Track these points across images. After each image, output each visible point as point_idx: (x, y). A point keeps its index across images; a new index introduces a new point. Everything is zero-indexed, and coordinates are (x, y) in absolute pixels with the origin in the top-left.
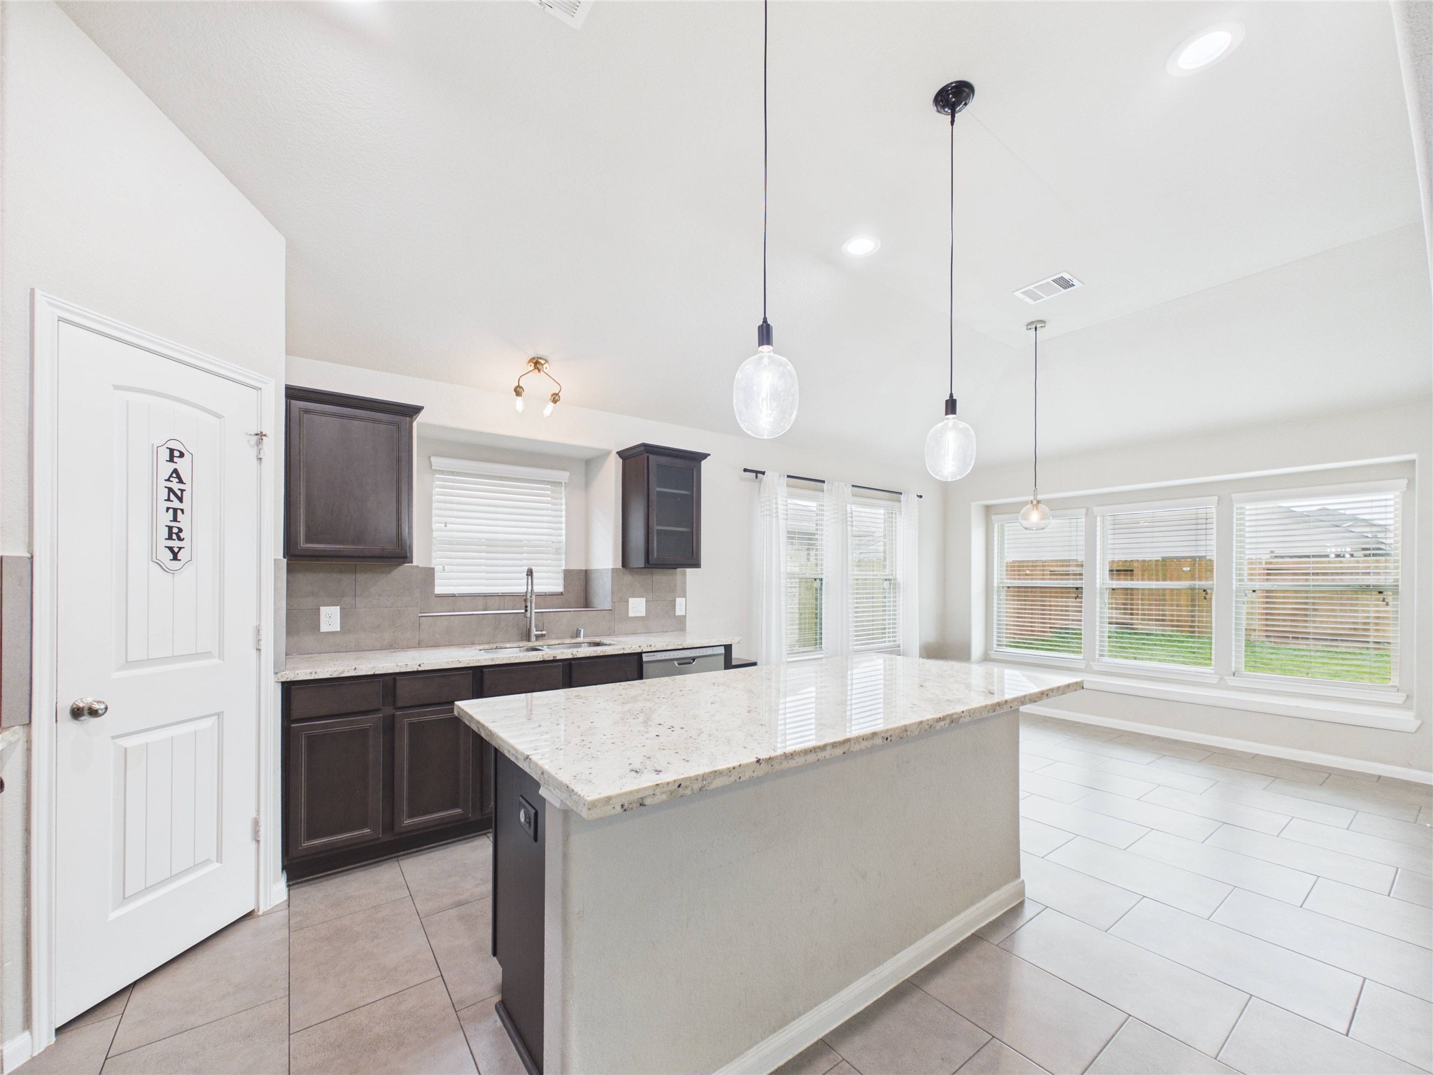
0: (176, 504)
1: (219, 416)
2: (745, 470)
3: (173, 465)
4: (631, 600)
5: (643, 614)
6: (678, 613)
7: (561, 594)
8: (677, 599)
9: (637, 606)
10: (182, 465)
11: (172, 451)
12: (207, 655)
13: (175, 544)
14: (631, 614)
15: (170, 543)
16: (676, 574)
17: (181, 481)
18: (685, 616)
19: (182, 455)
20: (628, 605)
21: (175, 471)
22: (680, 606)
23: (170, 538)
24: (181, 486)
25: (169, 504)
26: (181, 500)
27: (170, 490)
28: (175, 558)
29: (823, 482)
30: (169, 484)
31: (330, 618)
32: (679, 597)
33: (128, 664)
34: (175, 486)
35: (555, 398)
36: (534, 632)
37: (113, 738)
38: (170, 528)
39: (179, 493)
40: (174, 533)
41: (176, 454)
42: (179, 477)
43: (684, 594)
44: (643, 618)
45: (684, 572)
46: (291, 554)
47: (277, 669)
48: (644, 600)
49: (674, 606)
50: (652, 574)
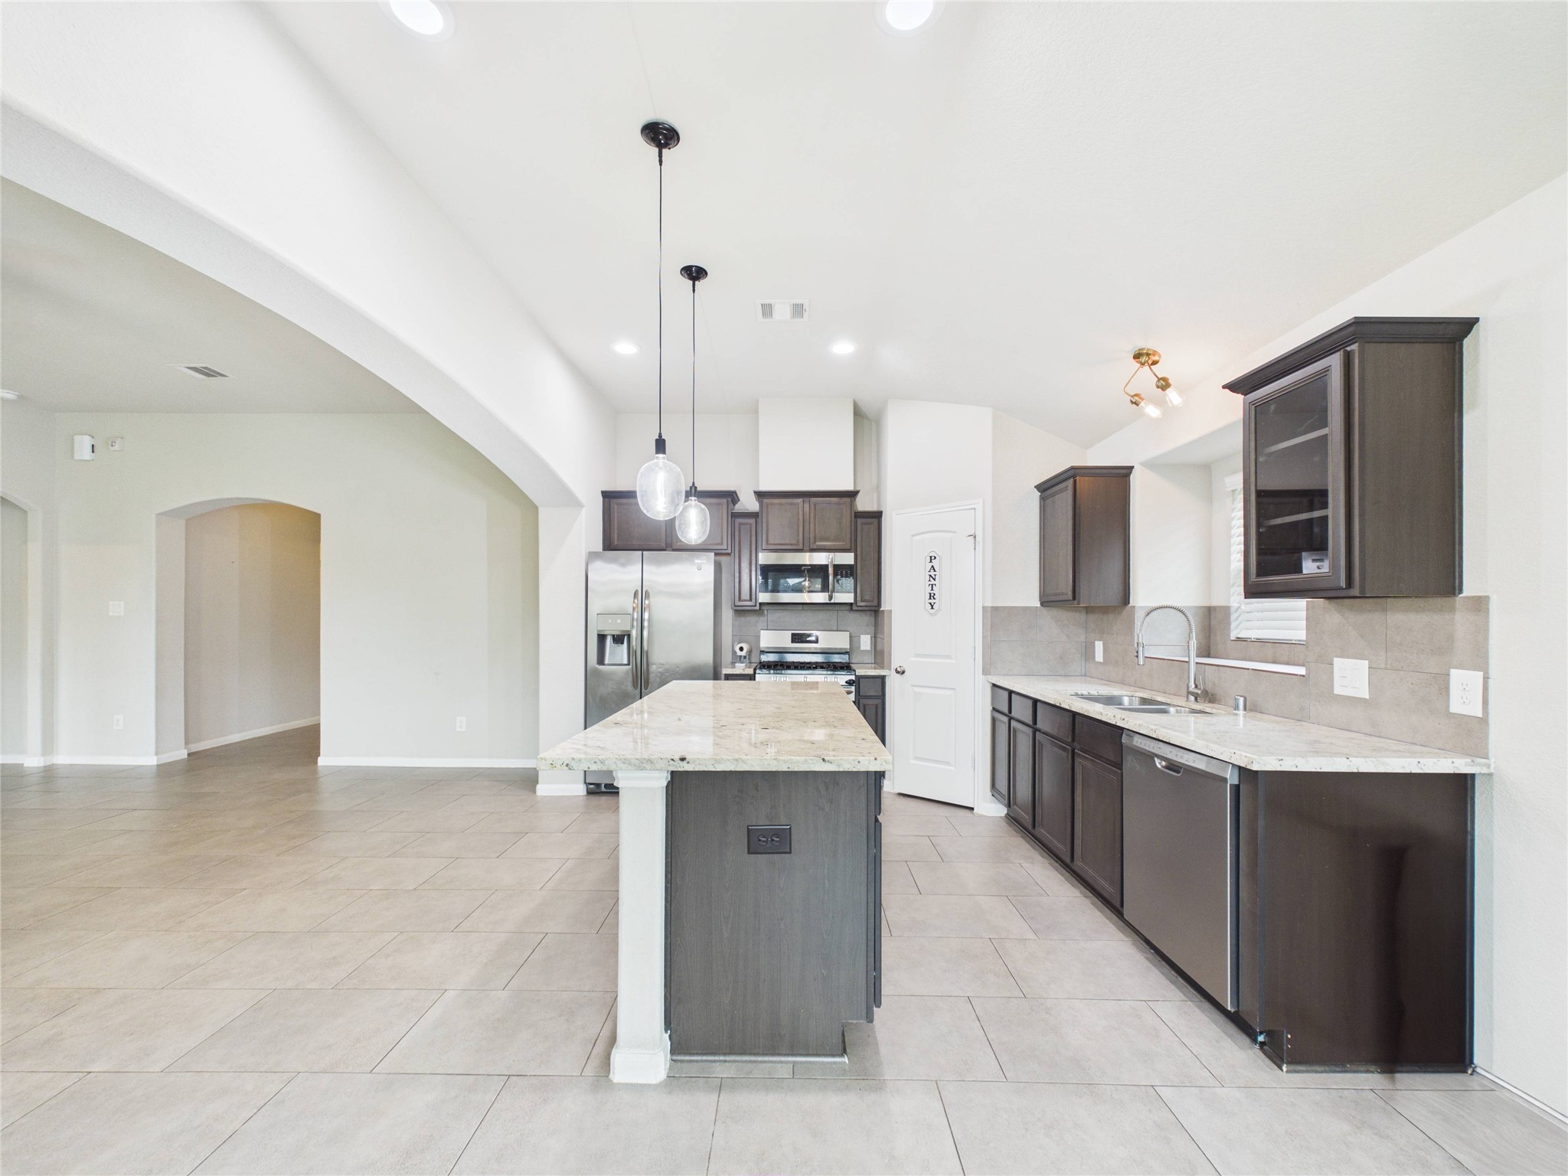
0: (933, 582)
1: (955, 532)
3: (931, 564)
4: (1338, 662)
6: (1456, 707)
8: (1454, 672)
9: (1352, 676)
10: (935, 563)
11: (931, 557)
12: (949, 657)
13: (932, 601)
14: (1338, 690)
15: (930, 601)
16: (1452, 610)
17: (935, 571)
18: (1484, 721)
19: (935, 558)
20: (1332, 672)
21: (932, 566)
22: (1465, 691)
23: (930, 598)
24: (935, 573)
25: (930, 583)
26: (934, 580)
27: (930, 576)
28: (932, 608)
30: (930, 573)
31: (1100, 652)
32: (1461, 666)
33: (914, 655)
34: (932, 573)
37: (913, 685)
38: (930, 594)
39: (931, 579)
40: (932, 596)
41: (933, 558)
42: (934, 569)
43: (1479, 660)
44: (1362, 700)
45: (1480, 604)
46: (1046, 602)
47: (985, 672)
48: (1366, 663)
49: (1445, 689)
50: (1384, 610)
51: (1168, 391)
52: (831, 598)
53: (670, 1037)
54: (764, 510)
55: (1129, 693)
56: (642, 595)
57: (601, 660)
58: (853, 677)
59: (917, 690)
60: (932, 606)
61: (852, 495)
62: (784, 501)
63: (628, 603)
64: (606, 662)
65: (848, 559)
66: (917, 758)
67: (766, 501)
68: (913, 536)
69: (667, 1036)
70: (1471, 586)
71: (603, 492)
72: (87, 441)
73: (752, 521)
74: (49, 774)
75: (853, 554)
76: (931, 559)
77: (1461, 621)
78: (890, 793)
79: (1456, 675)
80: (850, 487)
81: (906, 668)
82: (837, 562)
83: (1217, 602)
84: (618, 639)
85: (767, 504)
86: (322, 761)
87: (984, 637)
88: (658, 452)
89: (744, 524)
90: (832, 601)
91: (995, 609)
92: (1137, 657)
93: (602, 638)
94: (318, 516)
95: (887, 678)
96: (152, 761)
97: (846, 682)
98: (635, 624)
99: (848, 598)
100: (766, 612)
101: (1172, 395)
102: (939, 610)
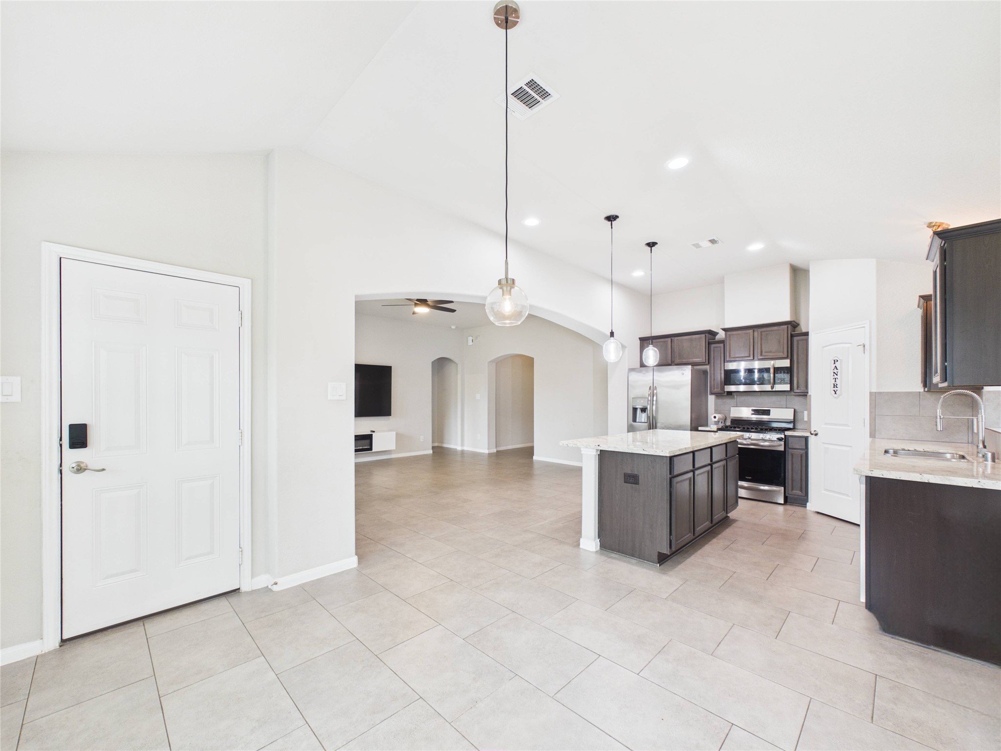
0: (836, 376)
3: (835, 365)
10: (837, 364)
11: (834, 360)
12: (847, 425)
13: (835, 389)
15: (834, 389)
17: (837, 369)
19: (837, 361)
21: (836, 367)
23: (834, 387)
24: (837, 371)
25: (834, 377)
26: (837, 375)
27: (834, 373)
28: (835, 393)
30: (834, 371)
34: (836, 371)
37: (823, 443)
38: (834, 384)
40: (835, 386)
41: (836, 361)
46: (927, 388)
47: (872, 436)
52: (772, 388)
53: (600, 541)
54: (728, 338)
55: (953, 452)
56: (653, 389)
57: (634, 420)
58: (783, 436)
59: (826, 446)
60: (835, 392)
61: (788, 323)
62: (740, 332)
63: (646, 392)
64: (637, 421)
65: (786, 363)
66: (826, 490)
67: (728, 333)
68: (823, 347)
69: (598, 540)
71: (639, 338)
72: (470, 339)
73: (722, 345)
74: (463, 452)
75: (789, 360)
76: (835, 362)
78: (811, 511)
81: (819, 431)
82: (776, 366)
84: (644, 410)
85: (730, 335)
86: (535, 458)
87: (870, 412)
88: (611, 337)
89: (717, 347)
90: (774, 390)
91: (879, 393)
92: (936, 425)
93: (635, 410)
94: (532, 359)
95: (809, 438)
96: (486, 451)
97: (777, 439)
98: (649, 402)
99: (787, 387)
100: (736, 396)
102: (840, 395)
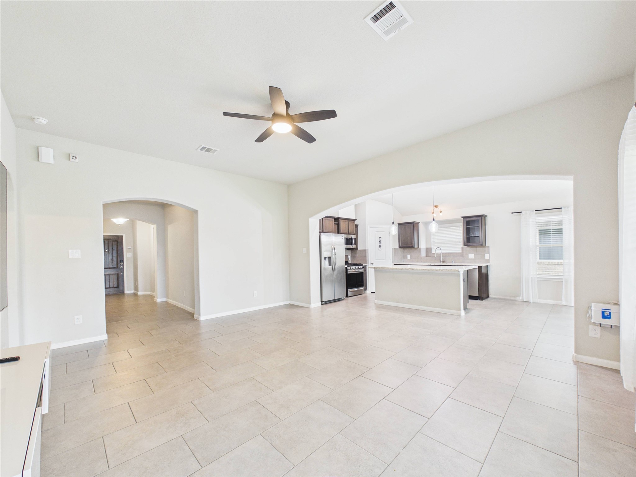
0: (380, 243)
2: (512, 213)
4: (469, 254)
5: (474, 258)
6: (486, 258)
7: (461, 253)
9: (471, 256)
10: (380, 238)
12: (384, 260)
13: (380, 247)
14: (469, 258)
16: (485, 247)
18: (489, 259)
20: (468, 256)
22: (487, 256)
29: (561, 208)
31: (409, 256)
33: (376, 260)
34: (380, 241)
35: (441, 212)
36: (442, 260)
40: (380, 246)
43: (489, 253)
44: (473, 259)
45: (488, 247)
46: (400, 247)
47: (393, 263)
48: (474, 254)
49: (485, 256)
50: (476, 247)
51: (441, 213)
52: (353, 247)
54: (341, 223)
58: (363, 266)
60: (380, 248)
61: (354, 220)
62: (344, 220)
63: (330, 248)
70: (487, 245)
75: (355, 235)
76: (379, 238)
77: (486, 249)
79: (486, 255)
80: (354, 218)
83: (428, 247)
85: (341, 221)
87: (392, 255)
91: (394, 249)
93: (325, 258)
99: (355, 246)
101: (441, 214)
102: (382, 249)
